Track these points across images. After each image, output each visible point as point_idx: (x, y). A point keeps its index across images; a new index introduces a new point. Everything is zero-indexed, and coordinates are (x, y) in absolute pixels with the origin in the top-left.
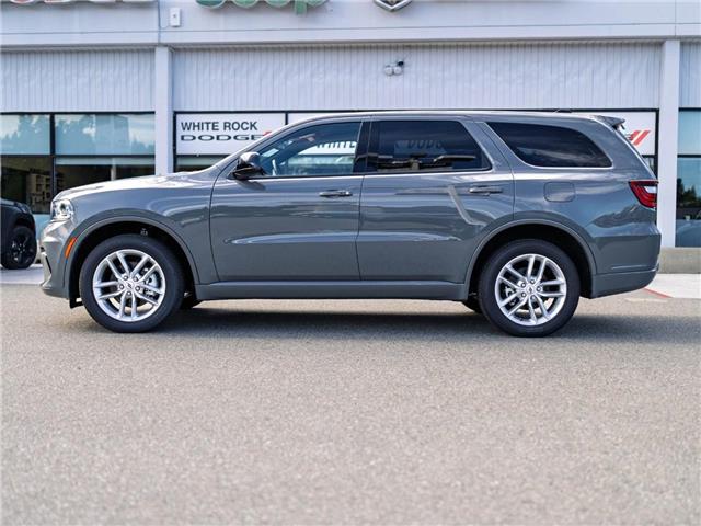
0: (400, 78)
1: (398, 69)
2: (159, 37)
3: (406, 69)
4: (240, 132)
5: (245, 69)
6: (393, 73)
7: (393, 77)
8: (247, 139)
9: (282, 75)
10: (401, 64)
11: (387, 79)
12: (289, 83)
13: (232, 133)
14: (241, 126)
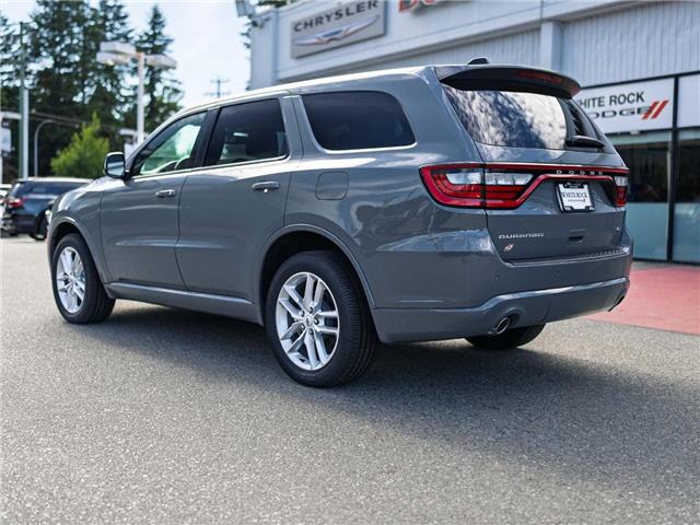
2: (541, 12)
4: (627, 105)
5: (631, 32)
8: (633, 113)
9: (673, 30)
12: (680, 41)
13: (618, 108)
14: (627, 99)
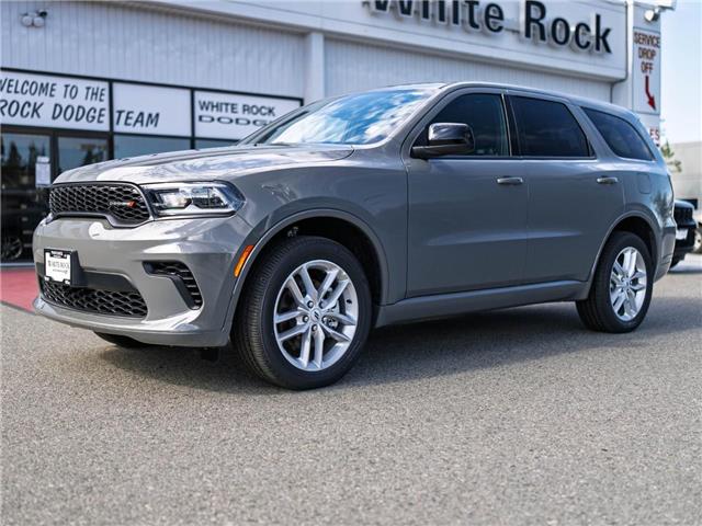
0: (41, 33)
1: (38, 20)
3: (48, 21)
6: (33, 24)
7: (32, 30)
10: (43, 15)
11: (24, 31)
